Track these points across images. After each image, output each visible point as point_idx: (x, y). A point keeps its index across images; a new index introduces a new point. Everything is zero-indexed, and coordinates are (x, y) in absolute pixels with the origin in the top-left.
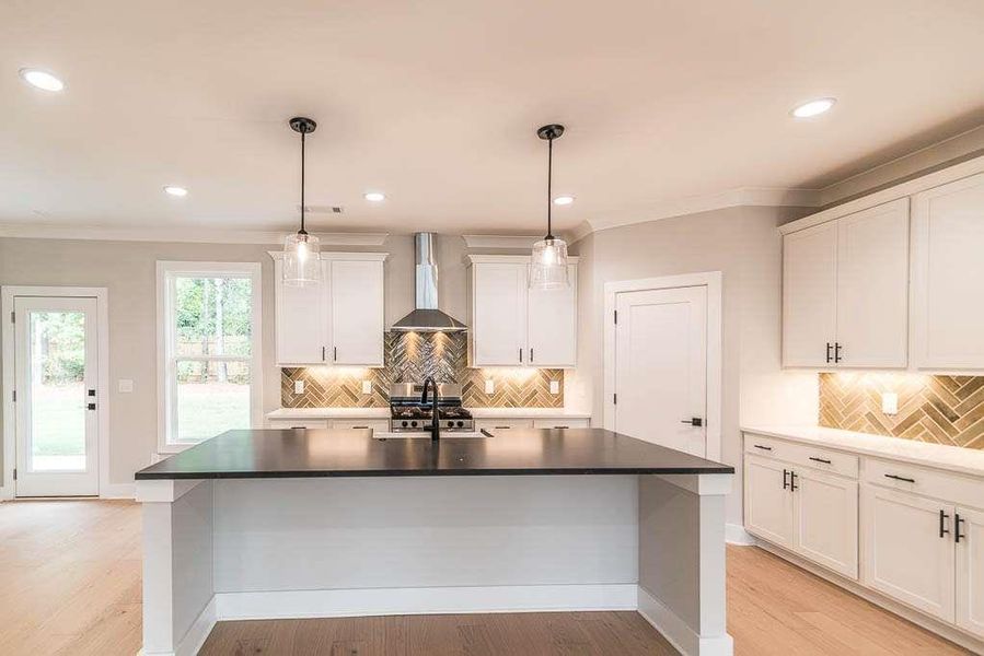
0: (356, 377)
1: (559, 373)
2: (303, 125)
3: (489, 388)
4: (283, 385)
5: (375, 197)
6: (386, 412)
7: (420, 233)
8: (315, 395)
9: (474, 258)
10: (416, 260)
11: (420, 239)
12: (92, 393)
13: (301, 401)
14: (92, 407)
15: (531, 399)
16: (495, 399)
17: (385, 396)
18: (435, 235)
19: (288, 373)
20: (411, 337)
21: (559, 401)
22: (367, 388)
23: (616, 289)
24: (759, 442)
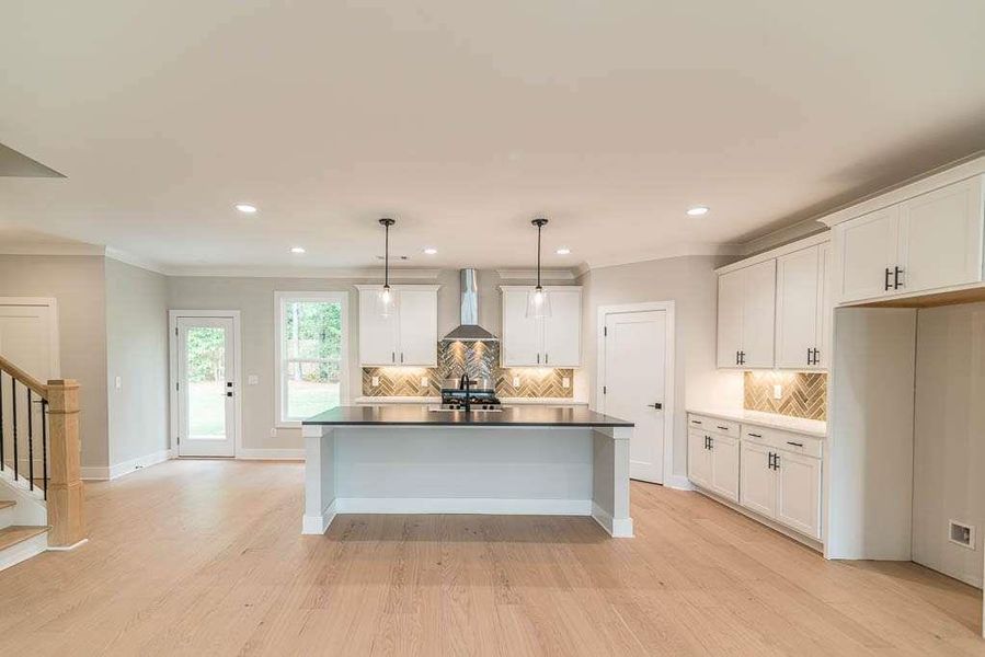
0: (417, 375)
1: (569, 372)
2: (387, 222)
3: (516, 383)
4: (364, 381)
5: (431, 252)
6: (439, 399)
7: (464, 270)
8: (387, 387)
9: (503, 288)
10: (463, 288)
11: (465, 274)
12: (230, 385)
13: (377, 392)
14: (230, 394)
15: (548, 391)
16: (520, 391)
17: (438, 388)
18: (478, 271)
19: (367, 371)
20: (458, 345)
21: (569, 393)
22: (425, 382)
23: (605, 310)
24: (694, 419)
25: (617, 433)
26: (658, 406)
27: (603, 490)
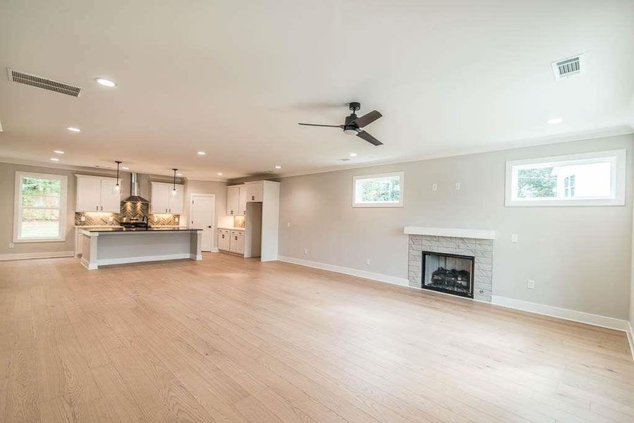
0: (106, 216)
1: (178, 216)
3: (156, 219)
4: (76, 218)
7: (132, 173)
8: (89, 221)
9: (152, 183)
11: (133, 175)
13: (84, 223)
15: (169, 223)
16: (158, 222)
17: (118, 222)
18: (137, 174)
19: (78, 214)
20: (129, 204)
21: (178, 223)
22: (111, 219)
23: (193, 195)
24: (219, 230)
25: (198, 232)
26: (210, 227)
27: (193, 250)
